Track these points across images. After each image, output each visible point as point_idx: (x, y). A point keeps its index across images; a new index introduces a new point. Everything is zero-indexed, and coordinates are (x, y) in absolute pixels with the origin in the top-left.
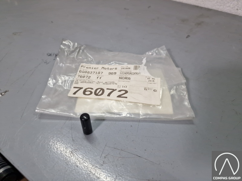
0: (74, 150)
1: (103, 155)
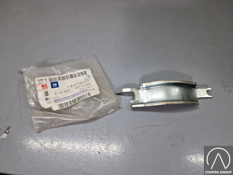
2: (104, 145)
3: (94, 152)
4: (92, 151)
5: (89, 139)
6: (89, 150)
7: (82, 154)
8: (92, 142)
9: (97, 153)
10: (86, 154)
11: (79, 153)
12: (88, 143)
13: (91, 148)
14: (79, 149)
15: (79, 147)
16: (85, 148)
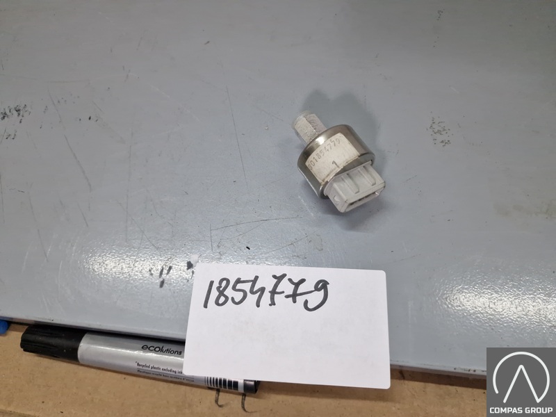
0: (168, 260)
1: (215, 245)
2: (161, 260)
3: (141, 272)
4: (137, 271)
5: (133, 249)
6: (133, 270)
7: (119, 277)
8: (138, 254)
9: (147, 275)
10: (126, 277)
11: (112, 275)
12: (131, 256)
13: (136, 265)
14: (114, 267)
15: (113, 264)
16: (124, 267)
